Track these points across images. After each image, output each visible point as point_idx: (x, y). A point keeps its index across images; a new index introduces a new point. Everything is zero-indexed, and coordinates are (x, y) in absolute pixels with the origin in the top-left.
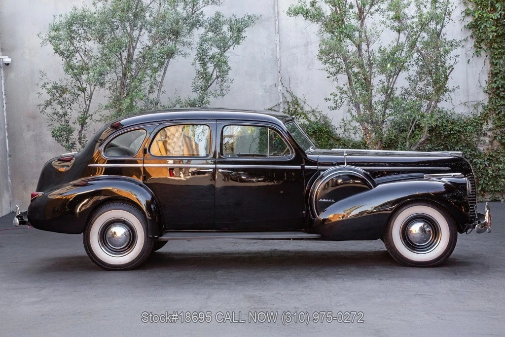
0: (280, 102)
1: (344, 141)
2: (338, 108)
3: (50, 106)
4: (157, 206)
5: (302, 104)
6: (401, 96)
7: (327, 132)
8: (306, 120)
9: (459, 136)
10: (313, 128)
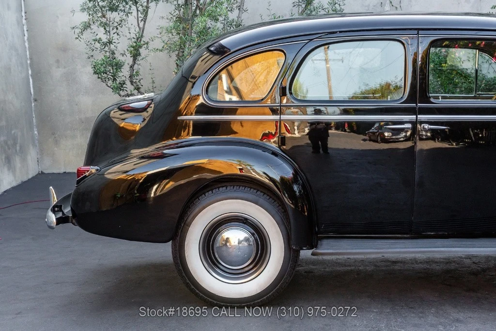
3: (89, 30)
4: (304, 187)
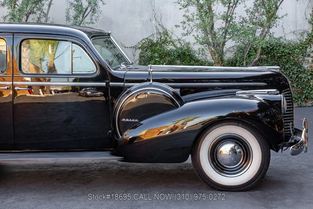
0: (154, 32)
1: (202, 62)
2: (189, 35)
5: (170, 34)
6: (240, 24)
7: (189, 55)
8: (173, 47)
9: (288, 57)
10: (179, 52)
